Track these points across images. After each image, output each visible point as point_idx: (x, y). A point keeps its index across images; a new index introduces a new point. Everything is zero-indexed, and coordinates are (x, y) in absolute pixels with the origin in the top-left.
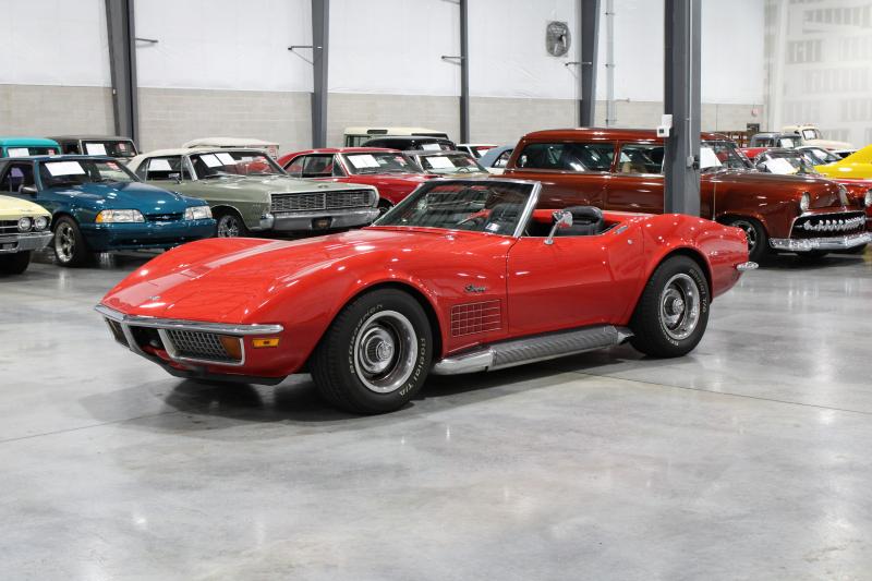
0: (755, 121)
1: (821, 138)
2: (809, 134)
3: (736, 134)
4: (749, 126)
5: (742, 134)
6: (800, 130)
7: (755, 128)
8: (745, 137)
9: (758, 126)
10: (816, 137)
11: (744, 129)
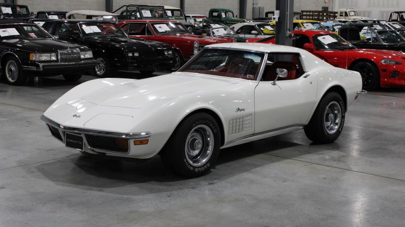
0: (326, 5)
1: (358, 15)
2: (353, 13)
3: (316, 12)
4: (323, 8)
5: (319, 12)
6: (348, 11)
7: (325, 9)
8: (321, 14)
9: (327, 8)
10: (355, 15)
11: (320, 9)
